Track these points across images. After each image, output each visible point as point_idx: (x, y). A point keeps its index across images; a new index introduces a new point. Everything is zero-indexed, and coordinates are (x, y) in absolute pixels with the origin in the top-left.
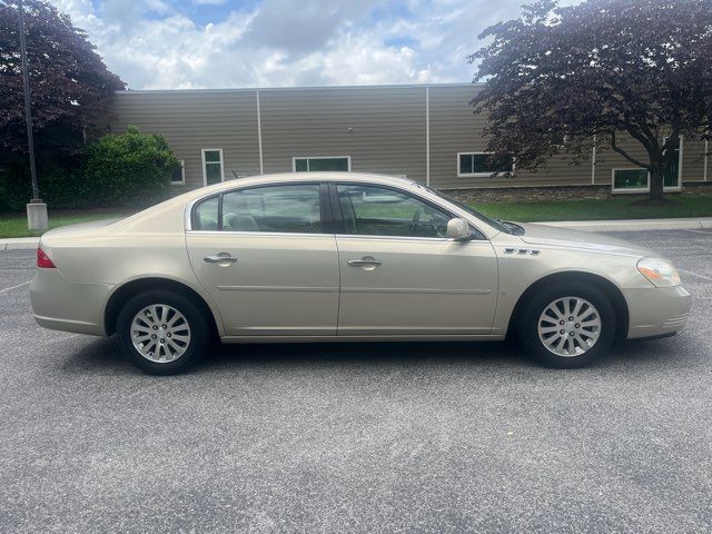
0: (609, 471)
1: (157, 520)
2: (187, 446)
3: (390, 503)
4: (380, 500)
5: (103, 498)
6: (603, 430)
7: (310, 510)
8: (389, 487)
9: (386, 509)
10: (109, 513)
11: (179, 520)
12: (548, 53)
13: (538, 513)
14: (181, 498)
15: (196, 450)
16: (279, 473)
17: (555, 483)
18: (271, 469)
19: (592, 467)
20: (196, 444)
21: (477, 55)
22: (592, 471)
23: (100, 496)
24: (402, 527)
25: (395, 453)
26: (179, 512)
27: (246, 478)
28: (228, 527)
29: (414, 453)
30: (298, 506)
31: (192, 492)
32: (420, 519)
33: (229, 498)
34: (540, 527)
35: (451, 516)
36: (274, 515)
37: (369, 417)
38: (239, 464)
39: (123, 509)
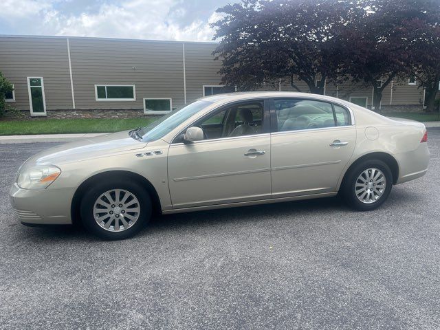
0: (328, 262)
1: (60, 325)
2: (67, 275)
3: (213, 295)
4: (206, 293)
5: (15, 315)
6: (319, 240)
7: (164, 305)
8: (210, 285)
9: (212, 298)
10: (22, 324)
11: (76, 323)
12: (256, 27)
13: (298, 289)
14: (73, 308)
15: (74, 278)
16: (137, 285)
17: (302, 272)
18: (131, 284)
19: (319, 261)
20: (73, 273)
21: (215, 24)
22: (319, 264)
23: (12, 314)
24: (224, 307)
25: (208, 266)
26: (74, 318)
27: (115, 291)
28: (112, 323)
29: (219, 264)
30: (156, 304)
31: (80, 304)
32: (233, 301)
33: (107, 305)
34: (300, 296)
35: (250, 297)
36: (141, 311)
37: (186, 246)
38: (108, 283)
39: (33, 320)
